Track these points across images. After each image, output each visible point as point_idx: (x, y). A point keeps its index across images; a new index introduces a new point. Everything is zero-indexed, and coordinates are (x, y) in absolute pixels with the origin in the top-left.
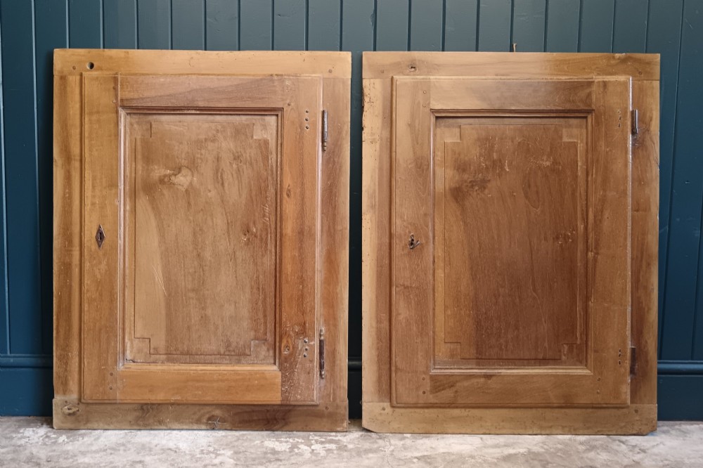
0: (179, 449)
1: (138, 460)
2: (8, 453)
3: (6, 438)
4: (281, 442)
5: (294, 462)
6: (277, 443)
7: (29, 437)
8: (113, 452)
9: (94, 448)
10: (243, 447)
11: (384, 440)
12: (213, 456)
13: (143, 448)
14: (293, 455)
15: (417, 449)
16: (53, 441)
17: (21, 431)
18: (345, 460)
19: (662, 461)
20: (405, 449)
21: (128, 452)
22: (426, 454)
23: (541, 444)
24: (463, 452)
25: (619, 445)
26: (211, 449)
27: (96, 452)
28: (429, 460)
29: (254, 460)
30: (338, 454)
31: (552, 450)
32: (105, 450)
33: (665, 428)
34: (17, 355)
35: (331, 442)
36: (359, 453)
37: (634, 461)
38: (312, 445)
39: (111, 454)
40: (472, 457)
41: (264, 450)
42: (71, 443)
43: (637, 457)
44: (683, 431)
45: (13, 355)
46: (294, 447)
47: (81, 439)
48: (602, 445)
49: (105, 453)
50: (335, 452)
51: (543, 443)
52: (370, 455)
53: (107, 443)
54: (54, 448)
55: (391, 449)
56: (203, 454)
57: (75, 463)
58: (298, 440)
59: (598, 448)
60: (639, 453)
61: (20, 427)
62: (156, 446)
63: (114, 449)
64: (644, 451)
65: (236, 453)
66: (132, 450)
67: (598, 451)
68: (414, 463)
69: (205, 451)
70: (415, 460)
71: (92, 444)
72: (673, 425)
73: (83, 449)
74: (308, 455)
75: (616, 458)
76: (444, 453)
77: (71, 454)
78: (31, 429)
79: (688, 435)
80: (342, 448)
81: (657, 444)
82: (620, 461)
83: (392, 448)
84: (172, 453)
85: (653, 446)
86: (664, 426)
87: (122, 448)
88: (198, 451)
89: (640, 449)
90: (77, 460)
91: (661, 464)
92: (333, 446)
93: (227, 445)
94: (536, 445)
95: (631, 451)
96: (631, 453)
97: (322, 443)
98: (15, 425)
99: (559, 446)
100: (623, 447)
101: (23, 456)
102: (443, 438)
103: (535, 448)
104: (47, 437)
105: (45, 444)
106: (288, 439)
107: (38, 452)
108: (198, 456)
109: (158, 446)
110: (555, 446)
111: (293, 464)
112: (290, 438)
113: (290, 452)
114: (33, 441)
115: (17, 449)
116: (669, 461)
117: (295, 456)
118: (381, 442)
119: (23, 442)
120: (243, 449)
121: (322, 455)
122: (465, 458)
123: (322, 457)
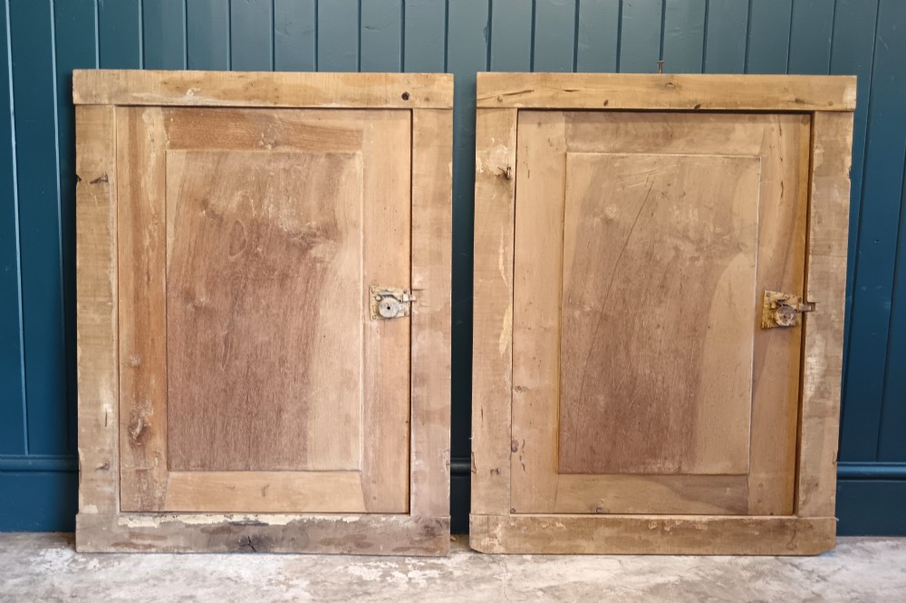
0: (241, 579)
1: (188, 594)
2: (22, 585)
3: (21, 563)
4: (370, 567)
5: (387, 596)
6: (365, 569)
7: (50, 562)
8: (156, 583)
9: (133, 577)
10: (322, 574)
11: (499, 564)
12: (284, 587)
13: (196, 577)
14: (385, 587)
15: (540, 577)
16: (81, 566)
17: (42, 553)
18: (451, 593)
19: (849, 593)
20: (526, 576)
21: (175, 583)
22: (552, 584)
23: (695, 570)
24: (600, 581)
25: (791, 571)
26: (282, 578)
27: (135, 583)
28: (557, 594)
29: (336, 593)
30: (442, 584)
31: (709, 578)
32: (147, 581)
33: (845, 546)
34: (37, 456)
35: (433, 567)
36: (469, 582)
37: (813, 593)
38: (409, 571)
39: (154, 585)
40: (611, 588)
41: (349, 579)
42: (103, 570)
43: (817, 587)
44: (867, 550)
45: (32, 456)
46: (386, 574)
47: (116, 563)
48: (770, 570)
49: (146, 584)
50: (438, 581)
51: (697, 567)
52: (483, 586)
53: (149, 570)
54: (82, 577)
55: (508, 578)
56: (271, 584)
57: (107, 599)
58: (391, 564)
59: (767, 575)
60: (818, 581)
61: (41, 547)
62: (211, 574)
63: (158, 579)
64: (824, 579)
65: (314, 583)
66: (181, 580)
67: (767, 579)
68: (538, 597)
69: (273, 582)
70: (540, 593)
71: (130, 572)
72: (855, 542)
73: (118, 579)
74: (404, 587)
75: (790, 589)
76: (575, 583)
77: (103, 585)
78: (54, 550)
79: (874, 556)
80: (447, 576)
81: (839, 569)
82: (796, 593)
83: (510, 575)
84: (232, 584)
85: (834, 572)
86: (845, 543)
87: (169, 577)
88: (264, 581)
89: (819, 576)
90: (110, 595)
91: (848, 597)
92: (435, 573)
93: (301, 572)
94: (688, 571)
95: (808, 578)
96: (808, 582)
97: (422, 568)
98: (34, 545)
99: (718, 573)
100: (797, 573)
101: (41, 590)
102: (572, 561)
103: (688, 574)
104: (75, 561)
105: (71, 572)
106: (378, 563)
107: (61, 583)
108: (265, 588)
109: (214, 574)
110: (712, 572)
111: (385, 599)
112: (380, 561)
113: (382, 582)
114: (56, 568)
115: (34, 579)
116: (857, 592)
117: (388, 588)
118: (494, 566)
119: (42, 568)
120: (322, 578)
121: (422, 585)
122: (602, 589)
123: (422, 588)
